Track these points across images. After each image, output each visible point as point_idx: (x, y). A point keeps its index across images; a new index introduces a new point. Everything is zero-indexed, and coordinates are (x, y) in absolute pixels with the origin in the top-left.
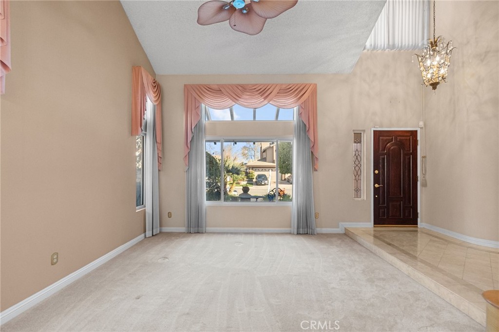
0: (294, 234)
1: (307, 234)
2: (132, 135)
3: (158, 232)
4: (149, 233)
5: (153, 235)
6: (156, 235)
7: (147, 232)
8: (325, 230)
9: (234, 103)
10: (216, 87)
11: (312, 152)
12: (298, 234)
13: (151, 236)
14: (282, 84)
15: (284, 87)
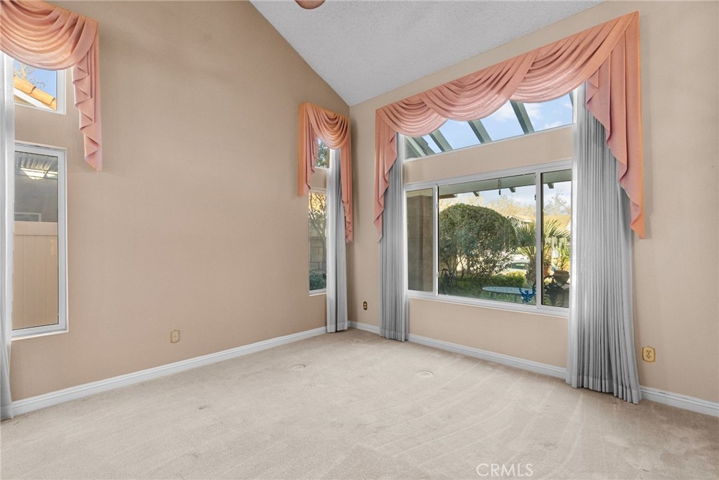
0: (570, 385)
1: (612, 393)
2: (299, 195)
3: (346, 328)
4: (331, 328)
5: (337, 331)
6: (340, 331)
7: (328, 325)
8: (675, 399)
9: (445, 119)
10: (416, 100)
11: (623, 191)
12: (581, 387)
13: (334, 331)
14: (540, 48)
15: (545, 53)
